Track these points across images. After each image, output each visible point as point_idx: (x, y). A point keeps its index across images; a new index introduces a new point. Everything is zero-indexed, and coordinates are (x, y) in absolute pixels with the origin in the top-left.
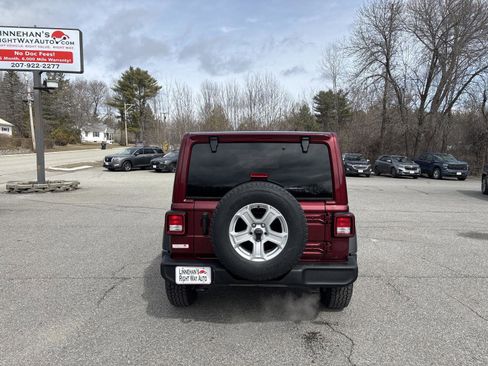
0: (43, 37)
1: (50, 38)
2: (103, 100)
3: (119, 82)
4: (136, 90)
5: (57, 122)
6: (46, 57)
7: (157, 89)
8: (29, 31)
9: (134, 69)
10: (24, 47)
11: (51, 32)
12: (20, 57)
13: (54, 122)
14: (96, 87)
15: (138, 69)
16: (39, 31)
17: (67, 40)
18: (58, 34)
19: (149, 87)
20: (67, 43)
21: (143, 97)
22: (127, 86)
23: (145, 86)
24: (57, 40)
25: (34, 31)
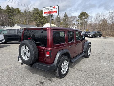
0: (52, 8)
1: (53, 8)
2: (76, 20)
3: (79, 15)
4: (83, 17)
5: (65, 25)
6: (52, 12)
7: (88, 16)
8: (49, 7)
9: (83, 12)
10: (48, 11)
11: (53, 7)
12: (48, 13)
13: (65, 26)
14: (74, 17)
15: (84, 12)
16: (51, 7)
17: (56, 8)
18: (54, 7)
19: (86, 16)
20: (56, 9)
21: (85, 19)
22: (81, 16)
23: (85, 16)
24: (54, 8)
25: (50, 7)
